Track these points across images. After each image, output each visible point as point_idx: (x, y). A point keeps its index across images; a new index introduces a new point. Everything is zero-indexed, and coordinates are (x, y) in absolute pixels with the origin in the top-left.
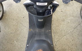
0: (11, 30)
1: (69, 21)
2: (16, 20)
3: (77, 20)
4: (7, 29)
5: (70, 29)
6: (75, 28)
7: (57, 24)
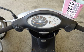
0: (13, 49)
1: (74, 38)
2: (19, 37)
3: (83, 37)
4: (9, 47)
5: (75, 47)
6: (81, 46)
7: (61, 42)
